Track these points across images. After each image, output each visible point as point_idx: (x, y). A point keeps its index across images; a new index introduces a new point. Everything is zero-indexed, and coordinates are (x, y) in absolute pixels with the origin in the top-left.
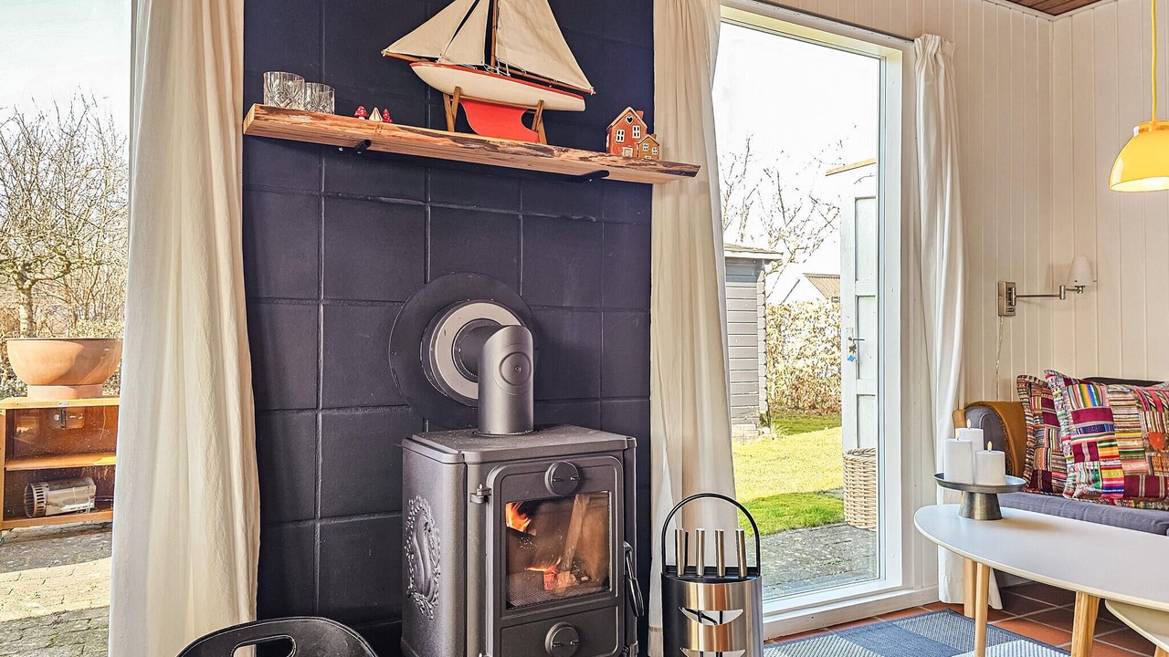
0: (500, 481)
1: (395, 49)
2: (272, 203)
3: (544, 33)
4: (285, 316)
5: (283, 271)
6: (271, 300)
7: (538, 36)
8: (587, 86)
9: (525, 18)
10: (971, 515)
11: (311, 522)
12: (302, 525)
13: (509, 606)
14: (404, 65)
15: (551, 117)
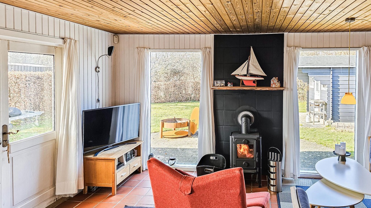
0: (236, 141)
1: (233, 74)
2: (217, 96)
3: (257, 67)
4: (219, 112)
5: (219, 106)
6: (217, 110)
7: (256, 68)
8: (265, 75)
9: (254, 65)
10: (339, 160)
11: (223, 142)
12: (221, 142)
13: (238, 157)
14: (234, 76)
15: (258, 81)
